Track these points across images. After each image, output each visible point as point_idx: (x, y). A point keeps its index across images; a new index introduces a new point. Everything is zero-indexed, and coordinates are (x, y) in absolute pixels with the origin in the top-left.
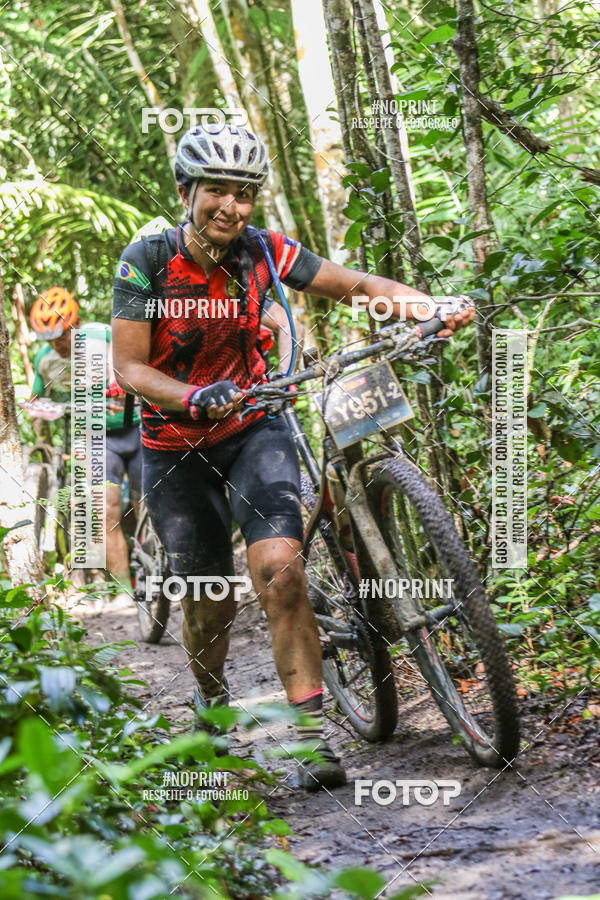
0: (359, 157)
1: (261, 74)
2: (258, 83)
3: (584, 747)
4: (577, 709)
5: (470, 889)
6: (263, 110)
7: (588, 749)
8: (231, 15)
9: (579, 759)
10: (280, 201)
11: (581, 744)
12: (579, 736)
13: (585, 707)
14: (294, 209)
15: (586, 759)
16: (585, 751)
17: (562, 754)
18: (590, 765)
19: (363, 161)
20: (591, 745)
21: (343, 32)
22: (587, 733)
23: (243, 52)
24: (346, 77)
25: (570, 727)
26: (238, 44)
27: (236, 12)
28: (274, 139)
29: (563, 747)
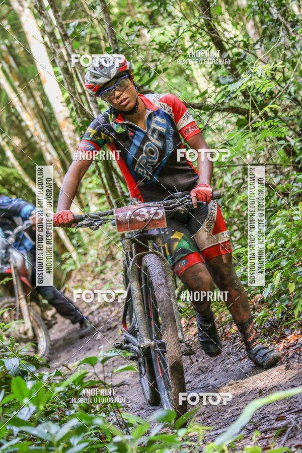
0: (83, 117)
1: (29, 94)
2: (28, 98)
3: (235, 344)
4: (228, 329)
5: (204, 413)
6: (33, 109)
7: (237, 345)
8: (11, 72)
9: (234, 350)
10: (49, 146)
11: (234, 343)
12: (232, 340)
13: (231, 328)
14: (55, 148)
15: (237, 349)
16: (236, 346)
17: (226, 349)
18: (240, 351)
19: (86, 119)
20: (238, 343)
21: (66, 66)
22: (235, 339)
23: (19, 86)
24: (71, 85)
25: (227, 338)
26: (17, 83)
27: (13, 71)
28: (41, 121)
29: (226, 346)
